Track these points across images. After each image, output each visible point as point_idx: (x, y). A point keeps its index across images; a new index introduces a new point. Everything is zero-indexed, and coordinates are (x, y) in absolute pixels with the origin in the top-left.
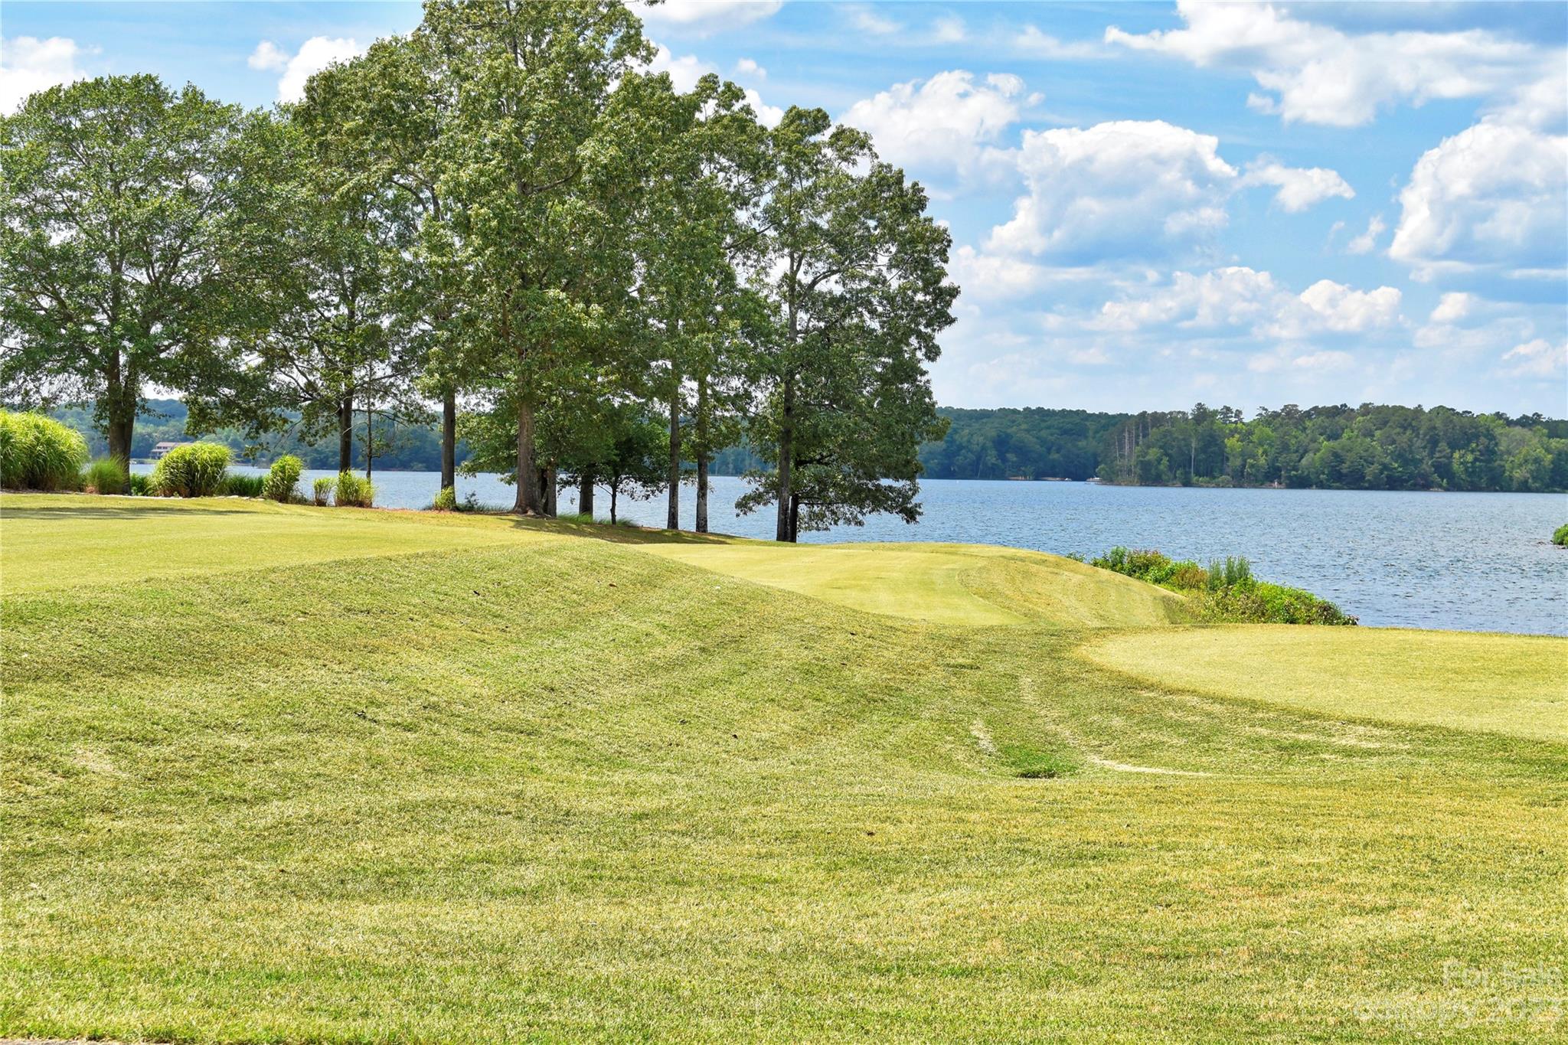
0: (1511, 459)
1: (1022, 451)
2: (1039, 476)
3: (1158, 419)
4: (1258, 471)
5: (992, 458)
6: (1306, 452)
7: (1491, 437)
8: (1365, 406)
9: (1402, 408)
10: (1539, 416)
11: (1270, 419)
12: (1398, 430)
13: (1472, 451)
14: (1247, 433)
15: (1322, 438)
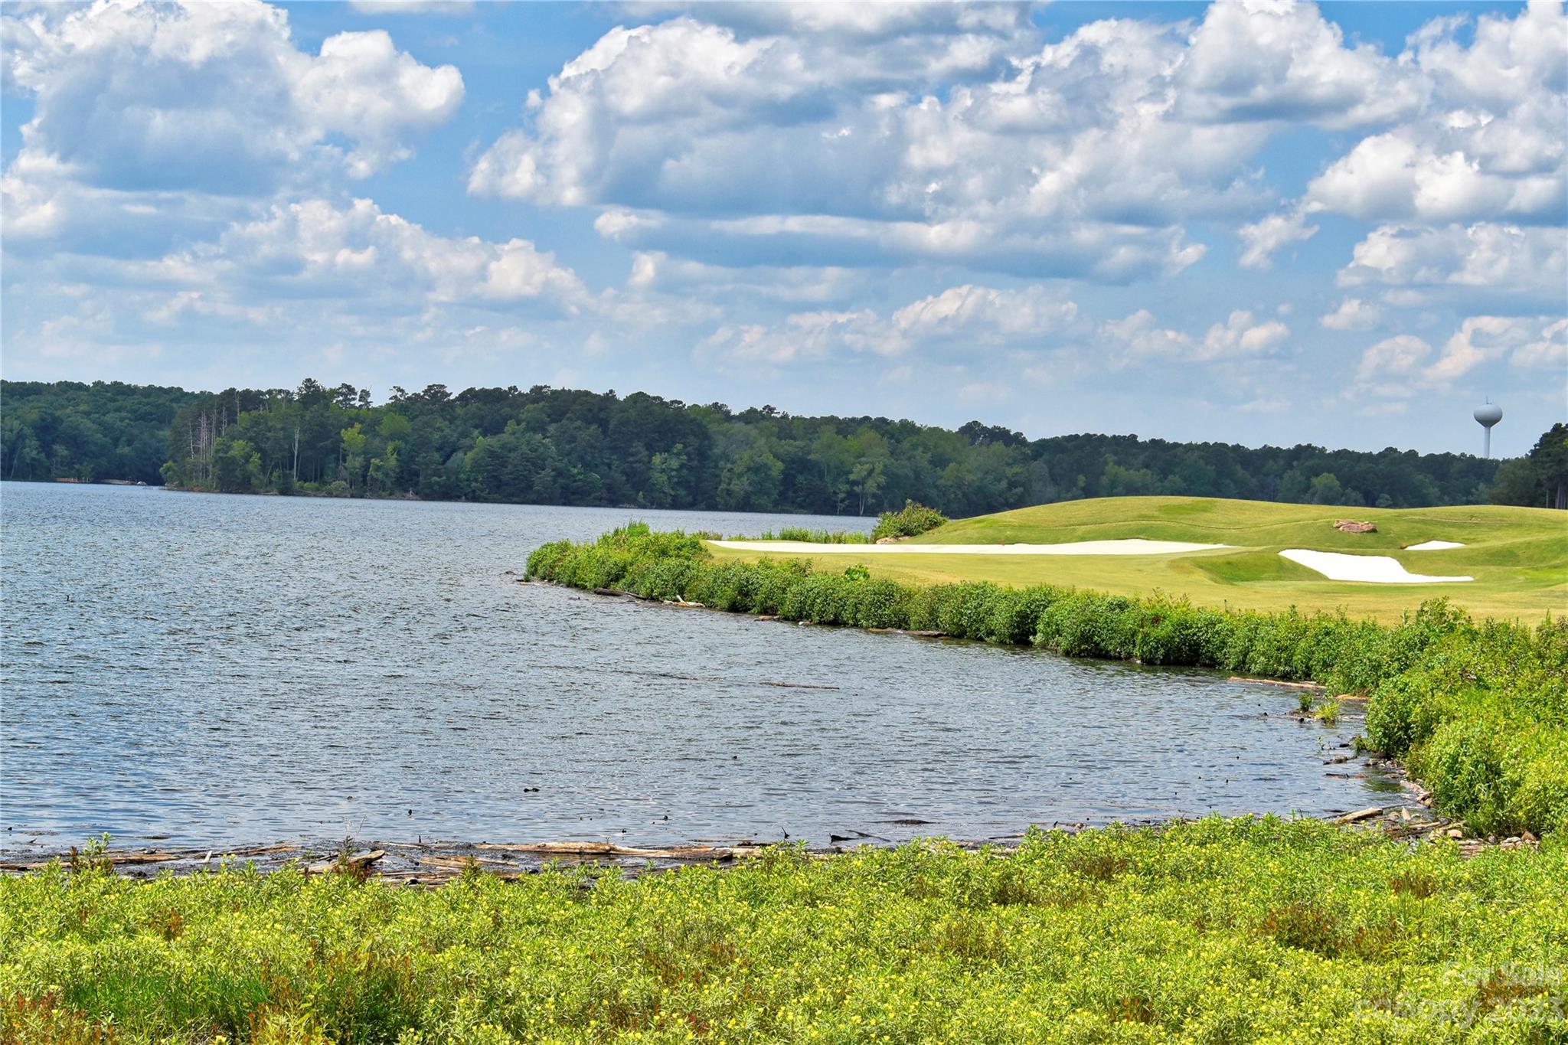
0: (729, 466)
1: (75, 441)
2: (99, 478)
3: (250, 400)
4: (387, 475)
5: (31, 450)
6: (454, 450)
7: (702, 434)
8: (537, 390)
9: (587, 393)
10: (771, 410)
11: (405, 406)
12: (579, 423)
13: (678, 455)
14: (371, 420)
15: (476, 432)
